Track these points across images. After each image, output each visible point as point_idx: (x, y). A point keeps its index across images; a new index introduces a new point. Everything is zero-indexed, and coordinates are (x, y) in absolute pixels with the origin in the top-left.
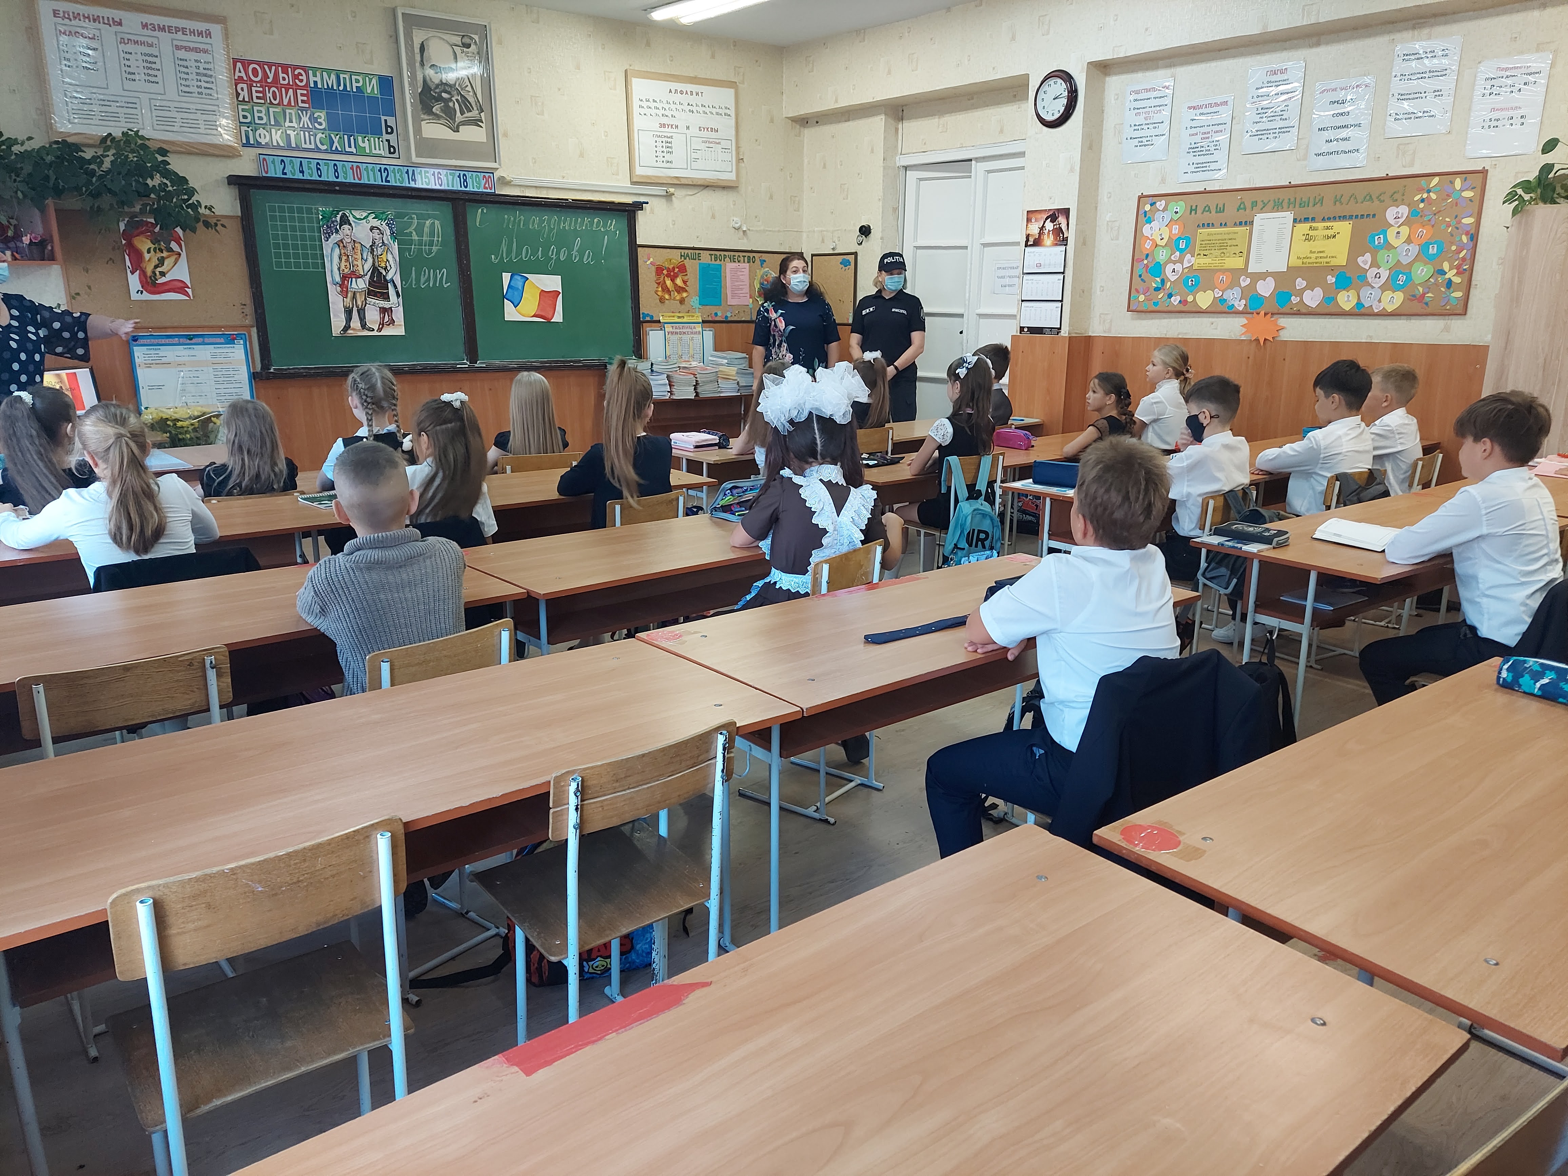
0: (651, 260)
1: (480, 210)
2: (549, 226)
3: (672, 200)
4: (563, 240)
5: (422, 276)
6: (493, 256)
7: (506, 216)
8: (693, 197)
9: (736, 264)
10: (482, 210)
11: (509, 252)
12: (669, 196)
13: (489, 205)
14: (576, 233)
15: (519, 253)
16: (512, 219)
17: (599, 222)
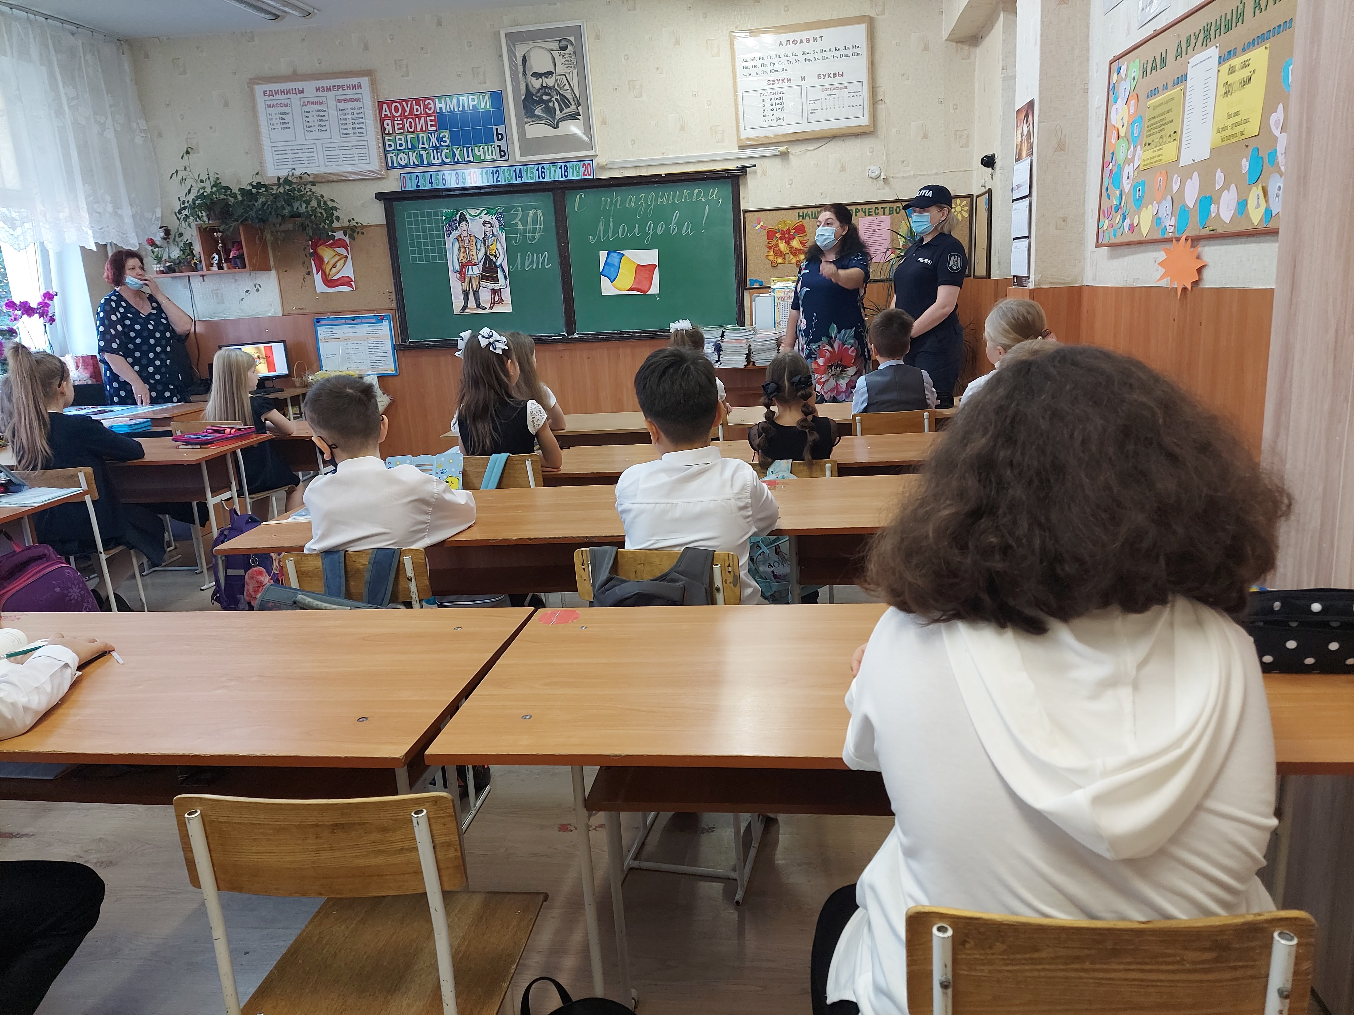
0: (762, 224)
1: (579, 196)
2: (646, 203)
3: (788, 159)
4: (661, 214)
5: (527, 260)
6: (590, 237)
7: (603, 199)
8: (816, 151)
9: (873, 218)
10: (581, 196)
11: (606, 231)
12: (784, 155)
13: (587, 190)
14: (674, 207)
15: (616, 231)
16: (609, 200)
17: (699, 193)
